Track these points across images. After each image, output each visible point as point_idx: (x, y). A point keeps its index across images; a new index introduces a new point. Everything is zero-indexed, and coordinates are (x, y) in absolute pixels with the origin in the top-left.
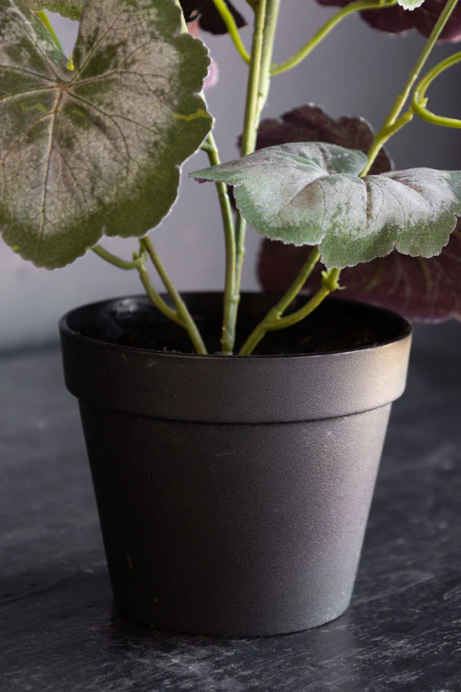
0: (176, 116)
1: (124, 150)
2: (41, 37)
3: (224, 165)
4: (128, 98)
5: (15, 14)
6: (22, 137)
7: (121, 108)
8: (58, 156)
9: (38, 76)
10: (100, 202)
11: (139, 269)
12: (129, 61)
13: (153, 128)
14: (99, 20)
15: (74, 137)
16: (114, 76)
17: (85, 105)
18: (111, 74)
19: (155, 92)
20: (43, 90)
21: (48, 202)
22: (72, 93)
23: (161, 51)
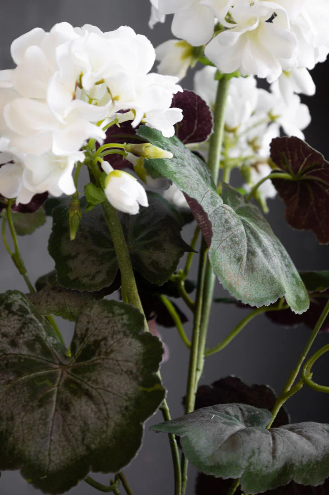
0: (141, 389)
1: (105, 412)
2: (49, 335)
3: (173, 421)
4: (108, 376)
5: (31, 319)
6: (35, 403)
7: (103, 383)
8: (60, 416)
9: (47, 361)
10: (88, 448)
11: (114, 491)
12: (109, 351)
13: (125, 397)
14: (88, 323)
15: (71, 403)
16: (98, 361)
17: (79, 381)
18: (96, 360)
19: (126, 372)
20: (50, 371)
21: (52, 448)
22: (70, 372)
23: (130, 344)
